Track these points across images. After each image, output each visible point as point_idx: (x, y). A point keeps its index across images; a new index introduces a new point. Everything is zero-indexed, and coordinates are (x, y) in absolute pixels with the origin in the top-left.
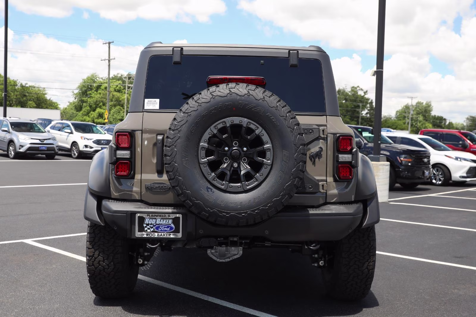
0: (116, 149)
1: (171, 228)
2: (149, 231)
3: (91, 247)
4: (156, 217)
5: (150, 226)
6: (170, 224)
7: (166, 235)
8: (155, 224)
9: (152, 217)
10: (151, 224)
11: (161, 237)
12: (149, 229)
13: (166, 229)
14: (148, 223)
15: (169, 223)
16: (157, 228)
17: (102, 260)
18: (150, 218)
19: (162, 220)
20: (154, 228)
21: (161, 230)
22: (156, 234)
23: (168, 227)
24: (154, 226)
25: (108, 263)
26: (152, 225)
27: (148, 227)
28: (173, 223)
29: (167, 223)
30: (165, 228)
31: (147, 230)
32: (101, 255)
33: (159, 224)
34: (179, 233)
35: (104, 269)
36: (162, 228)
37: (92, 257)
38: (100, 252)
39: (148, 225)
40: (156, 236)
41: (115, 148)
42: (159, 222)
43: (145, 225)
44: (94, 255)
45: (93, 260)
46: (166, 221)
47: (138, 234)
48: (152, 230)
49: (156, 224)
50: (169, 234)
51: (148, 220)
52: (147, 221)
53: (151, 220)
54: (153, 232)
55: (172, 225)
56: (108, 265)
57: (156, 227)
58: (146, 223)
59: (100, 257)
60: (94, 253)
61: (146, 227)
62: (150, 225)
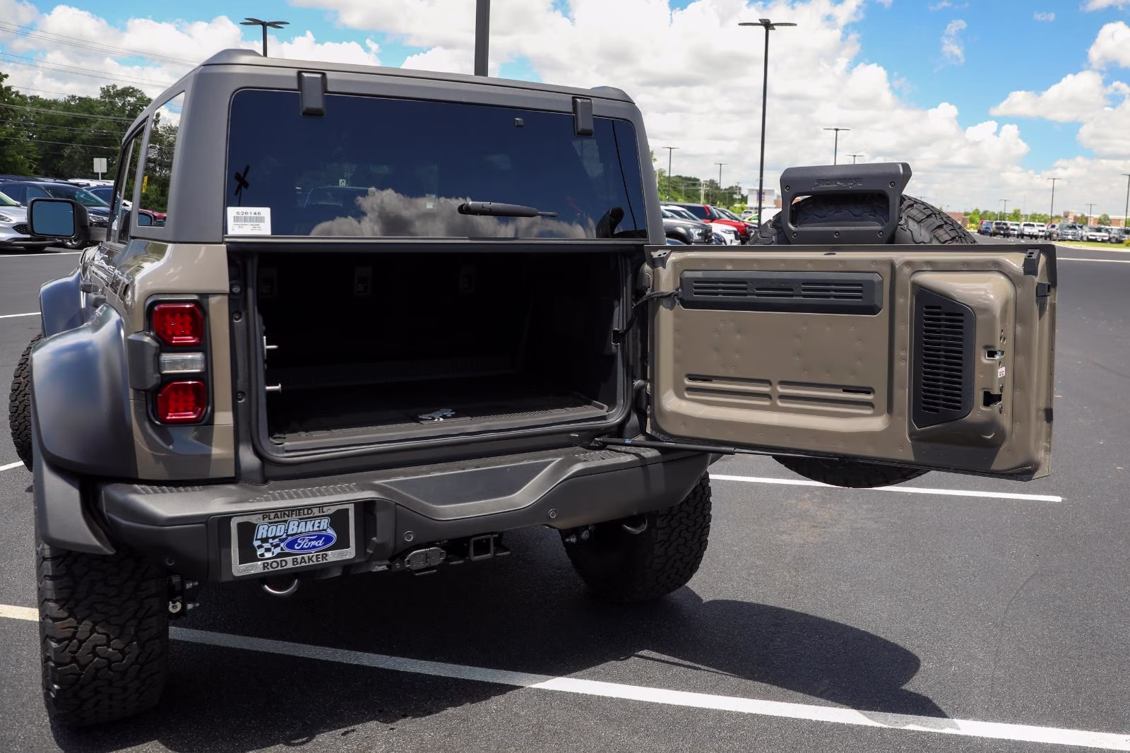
0: (158, 351)
1: (328, 539)
2: (268, 555)
3: (66, 614)
4: (286, 518)
5: (271, 544)
6: (325, 528)
7: (314, 559)
8: (284, 536)
9: (276, 520)
10: (274, 538)
11: (303, 564)
12: (268, 550)
13: (313, 543)
14: (264, 536)
15: (321, 528)
16: (290, 546)
17: (105, 642)
18: (270, 523)
19: (303, 524)
20: (282, 545)
21: (302, 549)
22: (289, 559)
23: (319, 537)
24: (282, 541)
25: (121, 646)
26: (277, 540)
27: (267, 545)
28: (332, 525)
29: (316, 529)
30: (310, 540)
31: (262, 555)
32: (101, 630)
33: (296, 534)
34: (348, 546)
35: (110, 662)
36: (304, 543)
37: (71, 641)
38: (95, 624)
39: (265, 540)
40: (290, 565)
41: (156, 348)
42: (295, 528)
43: (256, 543)
44: (75, 633)
45: (74, 649)
46: (313, 525)
47: (239, 569)
48: (278, 550)
49: (288, 536)
50: (323, 555)
51: (266, 527)
52: (262, 532)
53: (274, 527)
54: (279, 555)
55: (331, 532)
56: (122, 651)
57: (287, 541)
58: (259, 537)
59: (95, 634)
60: (76, 628)
61: (260, 547)
62: (271, 541)
